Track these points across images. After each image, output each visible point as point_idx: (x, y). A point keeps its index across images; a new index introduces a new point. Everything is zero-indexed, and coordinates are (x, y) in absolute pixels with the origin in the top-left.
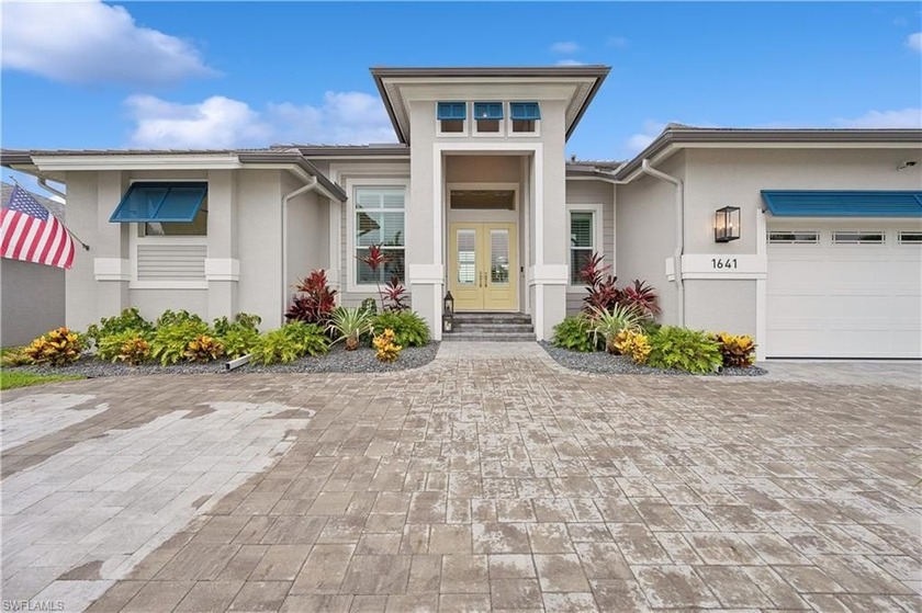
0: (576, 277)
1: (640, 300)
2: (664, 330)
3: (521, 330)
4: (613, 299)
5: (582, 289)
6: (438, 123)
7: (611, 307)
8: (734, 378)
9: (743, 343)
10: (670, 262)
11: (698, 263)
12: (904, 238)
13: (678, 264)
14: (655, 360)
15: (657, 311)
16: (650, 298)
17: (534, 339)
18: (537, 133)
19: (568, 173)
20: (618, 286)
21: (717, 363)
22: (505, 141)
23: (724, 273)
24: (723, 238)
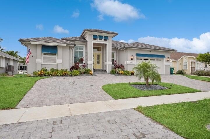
0: (113, 64)
1: (122, 67)
2: (125, 71)
3: (105, 72)
4: (119, 67)
5: (113, 65)
6: (93, 38)
7: (118, 68)
8: (132, 76)
9: (133, 72)
10: (126, 62)
11: (129, 62)
12: (151, 60)
13: (127, 62)
14: (124, 74)
15: (124, 68)
16: (123, 67)
17: (107, 73)
18: (108, 41)
19: (112, 47)
20: (119, 65)
21: (131, 74)
22: (103, 42)
23: (132, 64)
24: (132, 59)
